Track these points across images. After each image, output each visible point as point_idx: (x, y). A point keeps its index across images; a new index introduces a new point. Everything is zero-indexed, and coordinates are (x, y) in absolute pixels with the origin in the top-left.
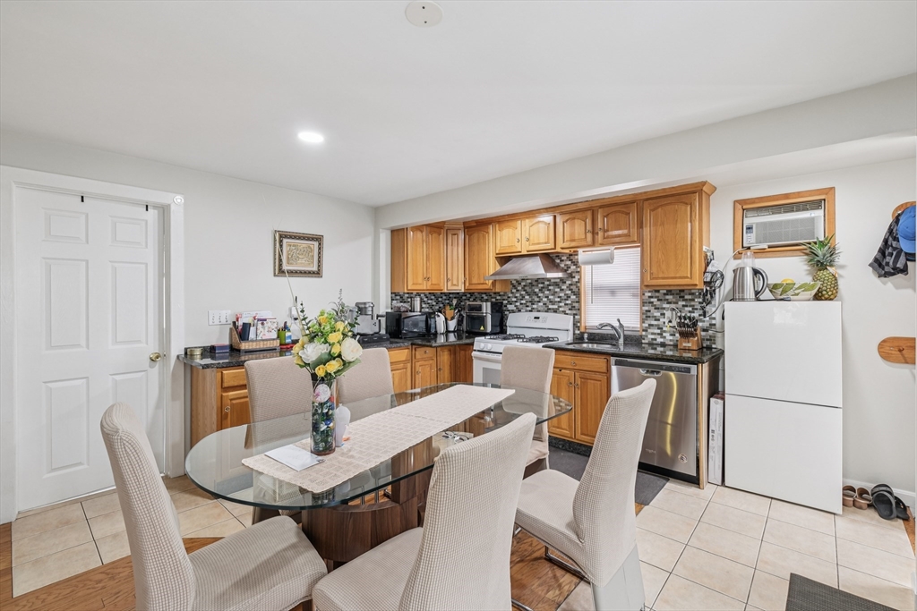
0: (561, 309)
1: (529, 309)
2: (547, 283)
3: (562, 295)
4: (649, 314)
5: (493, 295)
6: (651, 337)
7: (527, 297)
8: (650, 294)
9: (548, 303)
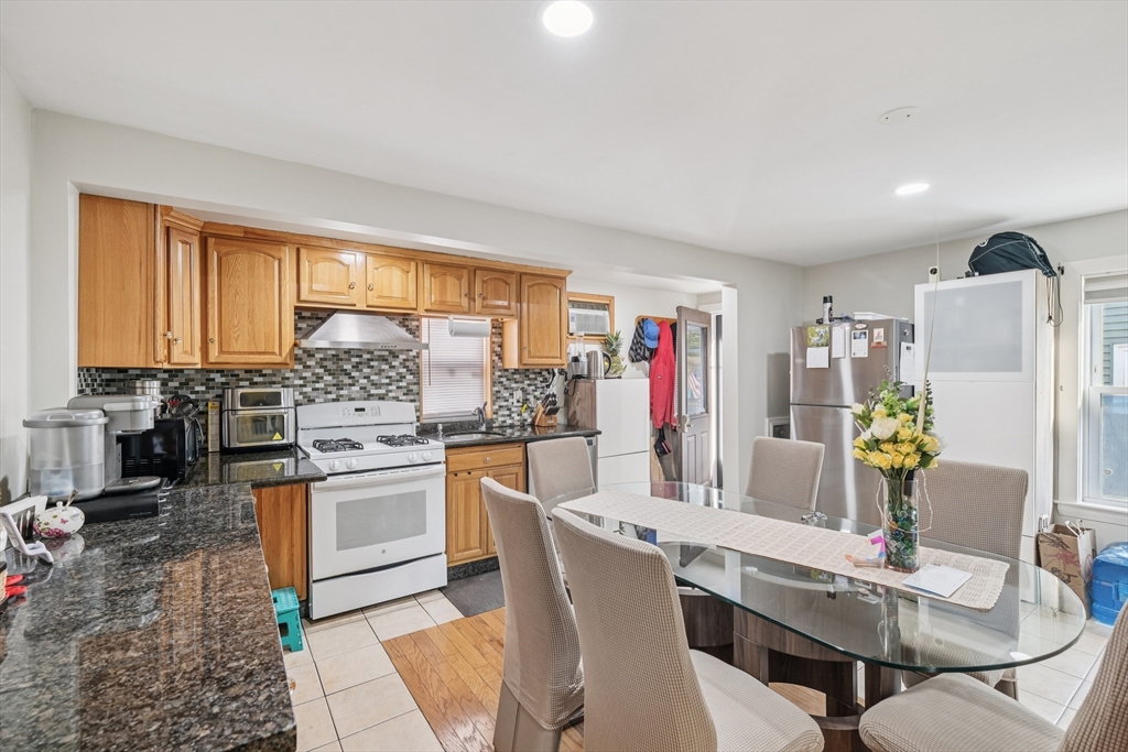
0: (390, 395)
1: (334, 396)
2: (366, 356)
3: (392, 374)
4: (499, 395)
5: (242, 375)
6: (501, 419)
7: (328, 378)
8: (499, 373)
9: (369, 387)
